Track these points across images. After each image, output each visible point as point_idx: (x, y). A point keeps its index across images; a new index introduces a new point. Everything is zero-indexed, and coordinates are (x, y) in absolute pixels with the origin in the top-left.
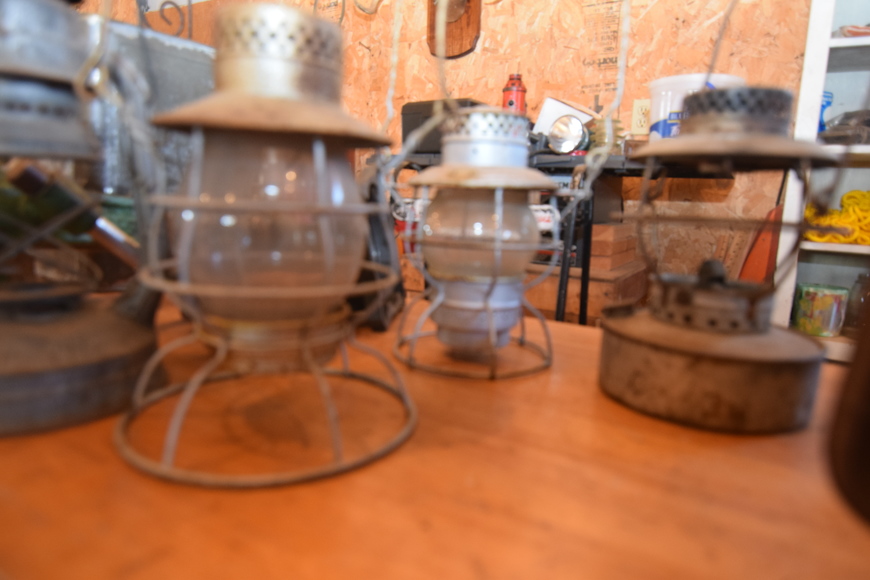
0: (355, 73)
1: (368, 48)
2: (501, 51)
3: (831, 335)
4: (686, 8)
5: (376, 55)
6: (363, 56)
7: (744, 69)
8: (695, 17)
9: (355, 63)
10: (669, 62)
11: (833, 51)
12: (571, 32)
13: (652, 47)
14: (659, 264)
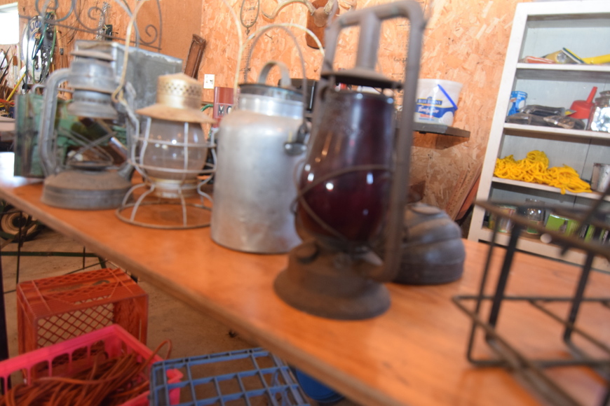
0: (262, 52)
1: (271, 38)
2: (348, 48)
3: (506, 232)
4: (455, 33)
5: (275, 42)
6: (268, 42)
7: (484, 72)
8: (460, 38)
9: (263, 46)
10: (443, 64)
11: (518, 70)
12: (389, 40)
13: (434, 54)
14: (426, 184)
